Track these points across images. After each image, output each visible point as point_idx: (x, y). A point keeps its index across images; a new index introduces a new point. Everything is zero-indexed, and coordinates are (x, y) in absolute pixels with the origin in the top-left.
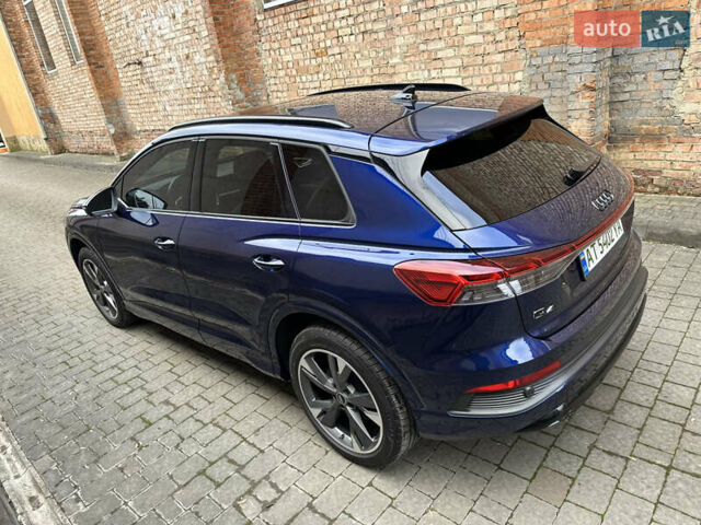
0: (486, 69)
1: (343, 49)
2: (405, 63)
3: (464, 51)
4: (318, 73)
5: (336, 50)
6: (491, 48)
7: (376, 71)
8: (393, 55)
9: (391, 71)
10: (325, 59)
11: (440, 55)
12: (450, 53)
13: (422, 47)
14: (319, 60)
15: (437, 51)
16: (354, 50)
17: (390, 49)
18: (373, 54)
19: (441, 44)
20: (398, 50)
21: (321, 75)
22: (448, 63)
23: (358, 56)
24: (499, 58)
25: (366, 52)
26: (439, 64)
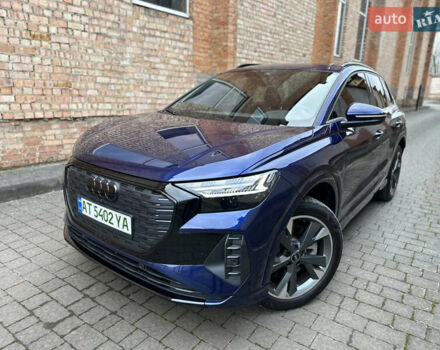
0: (180, 80)
1: (72, 41)
2: (133, 66)
3: (170, 67)
4: (32, 56)
5: (65, 40)
6: (182, 69)
7: (108, 67)
8: (124, 59)
9: (121, 69)
10: (45, 43)
11: (157, 66)
12: (162, 66)
13: (146, 58)
14: (36, 43)
15: (155, 63)
16: (86, 44)
17: (122, 54)
18: (106, 53)
19: (157, 60)
20: (128, 56)
21: (37, 60)
22: (161, 72)
23: (90, 51)
24: (185, 75)
25: (99, 50)
26: (156, 72)
